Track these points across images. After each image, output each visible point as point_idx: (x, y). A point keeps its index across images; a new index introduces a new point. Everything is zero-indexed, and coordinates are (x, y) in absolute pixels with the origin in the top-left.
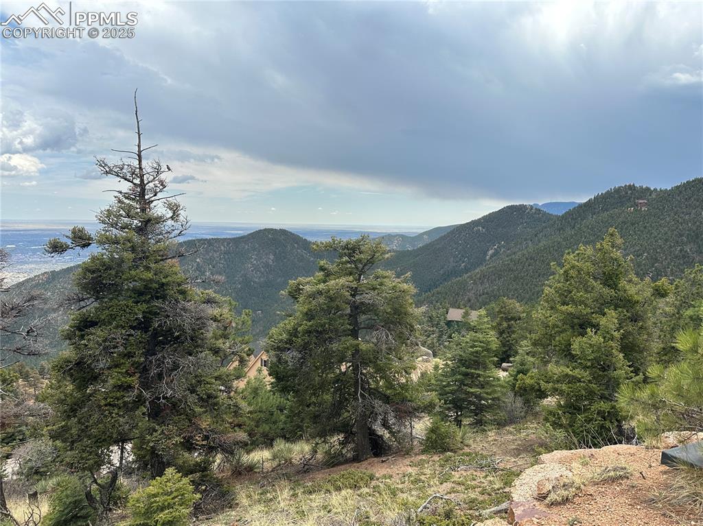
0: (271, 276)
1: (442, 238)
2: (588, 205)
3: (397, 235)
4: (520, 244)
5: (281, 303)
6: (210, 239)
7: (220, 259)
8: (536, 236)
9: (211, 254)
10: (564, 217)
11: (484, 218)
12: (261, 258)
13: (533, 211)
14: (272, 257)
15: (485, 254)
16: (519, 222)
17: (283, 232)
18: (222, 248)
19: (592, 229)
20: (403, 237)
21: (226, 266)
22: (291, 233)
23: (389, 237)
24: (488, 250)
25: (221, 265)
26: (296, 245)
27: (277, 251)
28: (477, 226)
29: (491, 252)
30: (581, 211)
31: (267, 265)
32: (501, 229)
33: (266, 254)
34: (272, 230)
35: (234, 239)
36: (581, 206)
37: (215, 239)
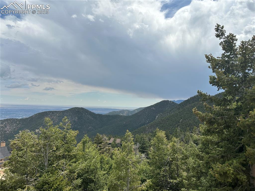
0: (76, 126)
1: (140, 112)
2: (188, 101)
3: (126, 110)
4: (165, 114)
5: (79, 136)
6: (53, 111)
7: (56, 119)
8: (171, 111)
9: (53, 117)
10: (180, 105)
11: (155, 104)
12: (72, 119)
13: (171, 102)
14: (77, 118)
15: (155, 117)
16: (166, 106)
17: (82, 109)
18: (57, 115)
19: (188, 109)
20: (128, 111)
21: (58, 122)
22: (85, 109)
23: (123, 111)
24: (156, 116)
25: (57, 121)
26: (87, 114)
27: (79, 116)
28: (152, 107)
29: (157, 117)
30: (186, 103)
31: (74, 121)
32: (160, 109)
33: (75, 117)
34: (78, 108)
35: (62, 111)
36: (185, 101)
37: (55, 111)
